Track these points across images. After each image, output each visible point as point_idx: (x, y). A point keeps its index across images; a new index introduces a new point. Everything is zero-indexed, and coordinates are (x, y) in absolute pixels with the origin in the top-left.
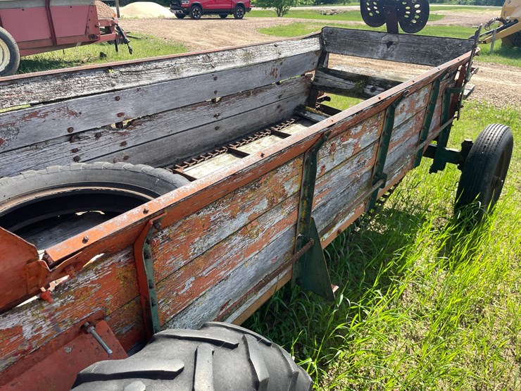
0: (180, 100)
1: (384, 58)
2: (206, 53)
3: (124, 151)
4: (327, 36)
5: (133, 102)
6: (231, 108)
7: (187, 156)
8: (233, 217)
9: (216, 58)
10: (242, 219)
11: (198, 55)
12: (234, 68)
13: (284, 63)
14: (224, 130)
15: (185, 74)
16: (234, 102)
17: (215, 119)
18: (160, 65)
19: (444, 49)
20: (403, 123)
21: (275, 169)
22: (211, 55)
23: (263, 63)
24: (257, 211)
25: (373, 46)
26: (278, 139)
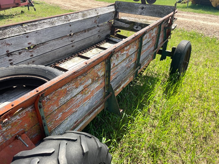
0: (55, 35)
1: (141, 14)
2: (66, 15)
3: (32, 59)
4: (117, 5)
5: (35, 38)
6: (78, 38)
7: (61, 59)
8: (77, 88)
9: (70, 17)
10: (81, 88)
11: (62, 16)
12: (78, 21)
13: (100, 17)
14: (76, 47)
15: (57, 25)
16: (79, 35)
17: (71, 43)
18: (45, 21)
19: (164, 11)
20: (147, 43)
21: (93, 67)
22: (68, 15)
23: (91, 18)
24: (87, 84)
25: (135, 9)
26: (99, 49)
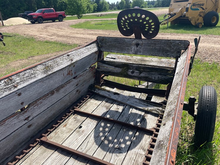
1: (136, 53)
2: (8, 78)
4: (100, 42)
6: (40, 108)
9: (18, 78)
12: (36, 81)
13: (76, 65)
14: (36, 124)
16: (41, 103)
17: (26, 121)
22: (13, 77)
23: (60, 70)
25: (128, 46)
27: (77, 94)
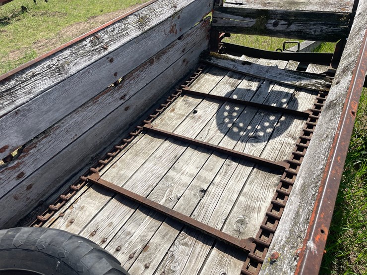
0: (76, 100)
2: (93, 35)
3: (24, 183)
5: (15, 128)
6: (137, 83)
7: (102, 149)
9: (106, 36)
11: (84, 39)
12: (130, 41)
13: (182, 15)
14: (134, 107)
15: (73, 70)
16: (138, 75)
17: (122, 101)
22: (100, 34)
23: (160, 24)
27: (184, 66)
